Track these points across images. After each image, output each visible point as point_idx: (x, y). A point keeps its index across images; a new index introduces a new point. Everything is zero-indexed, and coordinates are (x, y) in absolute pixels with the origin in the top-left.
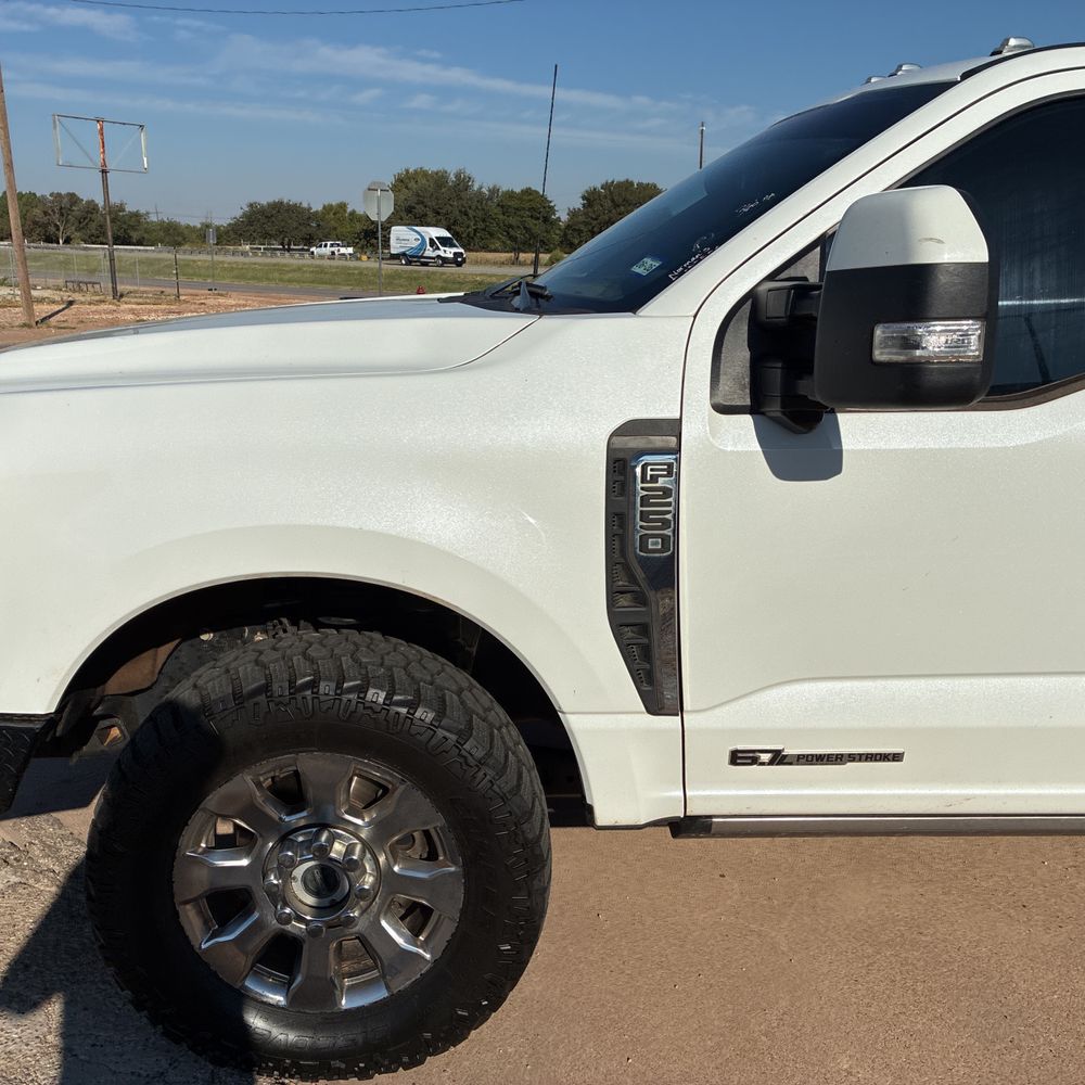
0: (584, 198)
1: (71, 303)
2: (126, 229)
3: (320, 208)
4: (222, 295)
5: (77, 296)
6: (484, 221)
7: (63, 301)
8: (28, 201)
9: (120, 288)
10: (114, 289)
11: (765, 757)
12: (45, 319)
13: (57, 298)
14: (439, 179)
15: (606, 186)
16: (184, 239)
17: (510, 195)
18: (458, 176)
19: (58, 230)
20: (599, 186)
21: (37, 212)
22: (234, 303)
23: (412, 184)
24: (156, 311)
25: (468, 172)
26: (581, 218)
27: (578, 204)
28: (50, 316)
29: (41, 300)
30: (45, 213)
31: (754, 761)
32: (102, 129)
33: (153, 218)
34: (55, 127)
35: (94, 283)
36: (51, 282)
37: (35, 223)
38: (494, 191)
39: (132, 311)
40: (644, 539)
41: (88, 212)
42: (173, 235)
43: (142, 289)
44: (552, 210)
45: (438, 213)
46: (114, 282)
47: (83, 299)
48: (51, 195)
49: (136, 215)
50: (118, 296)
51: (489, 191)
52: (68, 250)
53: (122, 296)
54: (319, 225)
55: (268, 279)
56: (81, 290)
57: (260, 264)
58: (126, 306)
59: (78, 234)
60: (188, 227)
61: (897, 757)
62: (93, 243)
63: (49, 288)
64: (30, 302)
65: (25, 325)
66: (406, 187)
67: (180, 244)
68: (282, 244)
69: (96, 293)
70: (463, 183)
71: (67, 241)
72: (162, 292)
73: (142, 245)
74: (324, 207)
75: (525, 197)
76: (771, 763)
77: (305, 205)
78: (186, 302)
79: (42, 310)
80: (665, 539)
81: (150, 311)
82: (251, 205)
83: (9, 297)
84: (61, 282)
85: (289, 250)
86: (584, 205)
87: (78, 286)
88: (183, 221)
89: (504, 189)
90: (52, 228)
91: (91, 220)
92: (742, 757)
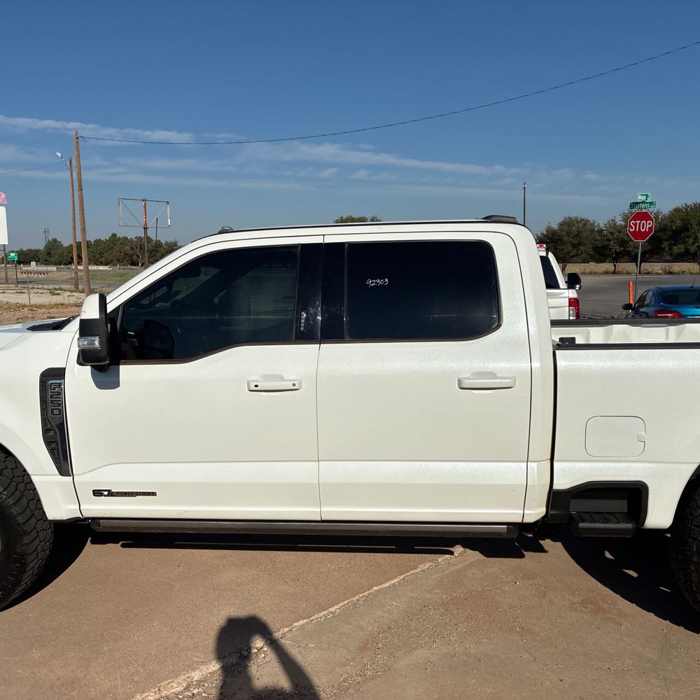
11: (106, 493)
19: (139, 258)
21: (127, 248)
30: (132, 248)
31: (102, 495)
32: (145, 205)
34: (119, 205)
37: (126, 254)
40: (52, 410)
41: (156, 247)
48: (136, 238)
59: (150, 260)
61: (154, 494)
76: (108, 495)
80: (60, 410)
90: (135, 257)
91: (158, 252)
92: (97, 493)
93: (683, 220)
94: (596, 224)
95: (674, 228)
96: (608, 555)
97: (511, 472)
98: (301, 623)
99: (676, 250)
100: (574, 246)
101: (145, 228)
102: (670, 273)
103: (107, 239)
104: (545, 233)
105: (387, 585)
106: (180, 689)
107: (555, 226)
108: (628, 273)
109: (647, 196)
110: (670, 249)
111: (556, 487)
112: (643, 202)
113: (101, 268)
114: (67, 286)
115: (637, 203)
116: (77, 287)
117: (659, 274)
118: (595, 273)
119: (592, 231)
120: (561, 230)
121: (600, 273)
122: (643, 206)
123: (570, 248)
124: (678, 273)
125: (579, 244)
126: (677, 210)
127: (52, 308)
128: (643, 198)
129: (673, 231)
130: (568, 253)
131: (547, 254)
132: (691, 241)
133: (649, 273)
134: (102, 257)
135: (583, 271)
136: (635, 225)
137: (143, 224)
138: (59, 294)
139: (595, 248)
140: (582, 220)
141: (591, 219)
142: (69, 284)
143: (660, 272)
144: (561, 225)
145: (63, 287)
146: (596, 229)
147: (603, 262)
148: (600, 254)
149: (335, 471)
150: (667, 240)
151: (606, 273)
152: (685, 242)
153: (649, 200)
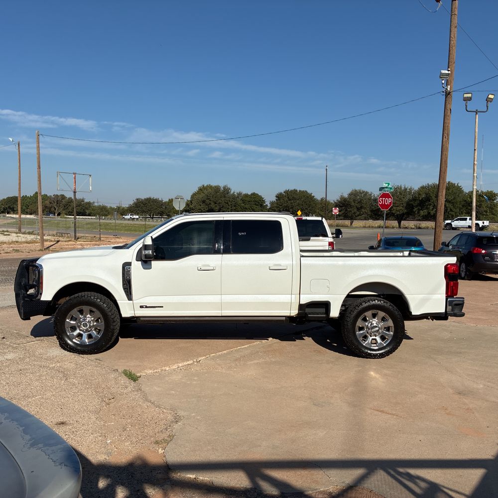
0: (276, 197)
1: (58, 241)
2: (83, 209)
3: (167, 200)
4: (118, 238)
5: (61, 239)
6: (235, 206)
7: (55, 241)
8: (45, 197)
9: (78, 235)
10: (75, 236)
12: (48, 247)
13: (53, 240)
14: (217, 189)
15: (286, 192)
16: (108, 213)
17: (246, 195)
18: (224, 188)
19: (55, 210)
20: (283, 192)
21: (47, 202)
22: (122, 241)
23: (205, 191)
24: (90, 244)
25: (228, 186)
26: (275, 205)
27: (274, 199)
28: (50, 246)
29: (47, 241)
30: (50, 203)
31: (143, 308)
32: (75, 177)
33: (96, 204)
34: (58, 176)
35: (67, 234)
36: (51, 232)
37: (46, 207)
38: (240, 194)
39: (81, 245)
40: (127, 277)
41: (68, 202)
42: (104, 211)
43: (87, 235)
44: (264, 201)
45: (216, 203)
46: (75, 233)
47: (63, 240)
48: (54, 195)
49: (89, 203)
50: (76, 238)
51: (237, 194)
52: (59, 218)
53: (78, 238)
54: (166, 208)
55: (139, 231)
56: (62, 236)
57: (138, 225)
58: (79, 242)
59: (64, 212)
60: (111, 208)
61: (162, 307)
62: (70, 215)
63: (50, 235)
64: (43, 241)
65: (40, 250)
66: (203, 192)
67: (106, 215)
68: (150, 215)
69: (68, 237)
70: (226, 190)
71: (59, 214)
72: (95, 237)
73: (90, 216)
74: (169, 200)
75: (252, 196)
76: (145, 308)
77: (160, 199)
78: (103, 240)
79: (47, 244)
81: (87, 245)
82: (137, 199)
83: (34, 239)
84: (55, 232)
85: (153, 218)
86: (276, 200)
87: (62, 235)
88: (109, 206)
89: (244, 193)
90: (53, 209)
91: (70, 206)
92: (141, 307)
93: (426, 194)
94: (372, 195)
95: (420, 199)
96: (328, 340)
97: (286, 298)
98: (213, 355)
99: (422, 213)
100: (358, 209)
101: (75, 192)
102: (420, 228)
103: (32, 195)
104: (339, 200)
105: (243, 347)
106: (176, 367)
107: (346, 195)
108: (393, 228)
109: (389, 184)
110: (418, 213)
111: (301, 303)
112: (386, 188)
113: (28, 216)
114: (13, 230)
115: (383, 188)
116: (20, 230)
117: (412, 228)
118: (372, 227)
119: (370, 199)
120: (350, 199)
121: (375, 227)
122: (386, 189)
123: (355, 210)
124: (424, 228)
125: (361, 207)
126: (423, 187)
127: (11, 244)
128: (387, 185)
129: (420, 201)
130: (355, 213)
131: (322, 219)
132: (431, 207)
133: (406, 228)
134: (27, 208)
135: (364, 225)
136: (382, 200)
137: (73, 189)
138: (9, 235)
139: (372, 211)
140: (363, 192)
141: (369, 191)
142: (14, 228)
143: (414, 227)
144: (350, 195)
145: (9, 230)
146: (373, 198)
147: (378, 219)
148: (375, 215)
149: (227, 298)
150: (417, 206)
151: (379, 227)
152: (427, 208)
153: (390, 186)
